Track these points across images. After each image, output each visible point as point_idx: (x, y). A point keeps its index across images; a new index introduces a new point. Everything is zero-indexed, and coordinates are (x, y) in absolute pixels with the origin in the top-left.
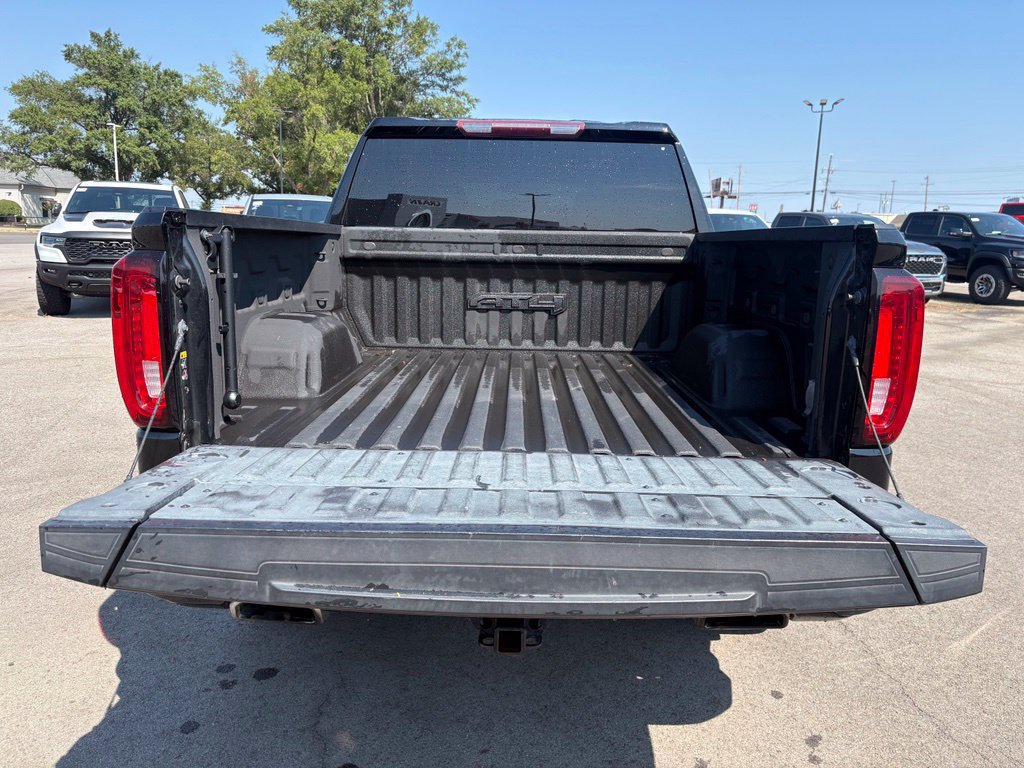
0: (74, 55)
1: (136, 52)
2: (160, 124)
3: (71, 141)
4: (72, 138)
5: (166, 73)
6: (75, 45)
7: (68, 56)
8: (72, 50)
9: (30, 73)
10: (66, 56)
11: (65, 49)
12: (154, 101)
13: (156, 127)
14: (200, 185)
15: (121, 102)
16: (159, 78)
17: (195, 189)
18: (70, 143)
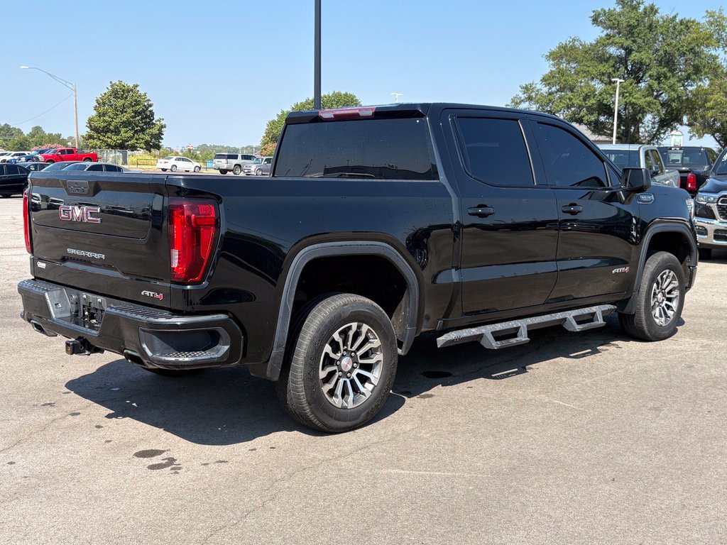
0: (602, 18)
1: (656, 7)
2: (669, 74)
3: (586, 97)
4: (587, 95)
5: (681, 23)
6: (602, 10)
7: (595, 20)
8: (599, 14)
9: (565, 40)
10: (593, 20)
11: (593, 14)
12: (666, 52)
13: (666, 77)
14: (718, 130)
15: (635, 56)
16: (674, 29)
17: (713, 135)
18: (585, 100)
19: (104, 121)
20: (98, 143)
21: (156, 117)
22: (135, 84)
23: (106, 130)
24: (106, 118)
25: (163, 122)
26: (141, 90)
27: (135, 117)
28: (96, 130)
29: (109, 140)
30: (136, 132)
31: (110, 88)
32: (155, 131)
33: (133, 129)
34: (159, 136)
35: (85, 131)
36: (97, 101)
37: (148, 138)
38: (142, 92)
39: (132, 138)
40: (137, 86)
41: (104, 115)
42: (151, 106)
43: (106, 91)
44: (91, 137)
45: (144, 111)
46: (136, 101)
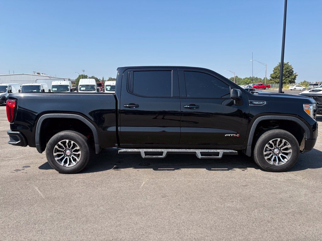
19: (275, 75)
20: (273, 82)
21: (294, 73)
22: (288, 62)
23: (276, 78)
24: (276, 74)
25: (296, 74)
26: (290, 64)
27: (286, 73)
28: (273, 78)
29: (277, 81)
30: (286, 78)
31: (279, 64)
32: (293, 77)
33: (285, 76)
34: (295, 79)
35: (269, 78)
36: (274, 69)
37: (290, 79)
38: (290, 65)
39: (284, 80)
40: (288, 63)
41: (276, 73)
42: (292, 69)
43: (277, 65)
44: (271, 80)
45: (290, 71)
46: (287, 68)
